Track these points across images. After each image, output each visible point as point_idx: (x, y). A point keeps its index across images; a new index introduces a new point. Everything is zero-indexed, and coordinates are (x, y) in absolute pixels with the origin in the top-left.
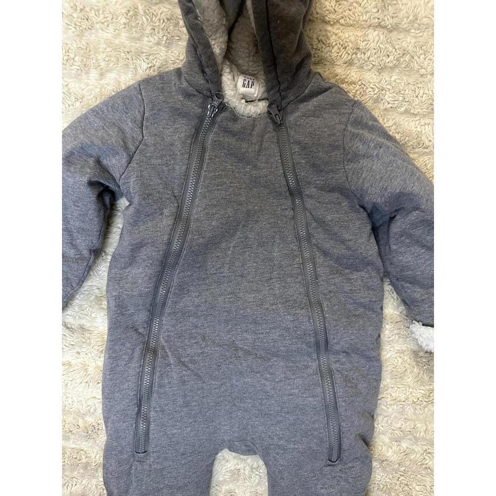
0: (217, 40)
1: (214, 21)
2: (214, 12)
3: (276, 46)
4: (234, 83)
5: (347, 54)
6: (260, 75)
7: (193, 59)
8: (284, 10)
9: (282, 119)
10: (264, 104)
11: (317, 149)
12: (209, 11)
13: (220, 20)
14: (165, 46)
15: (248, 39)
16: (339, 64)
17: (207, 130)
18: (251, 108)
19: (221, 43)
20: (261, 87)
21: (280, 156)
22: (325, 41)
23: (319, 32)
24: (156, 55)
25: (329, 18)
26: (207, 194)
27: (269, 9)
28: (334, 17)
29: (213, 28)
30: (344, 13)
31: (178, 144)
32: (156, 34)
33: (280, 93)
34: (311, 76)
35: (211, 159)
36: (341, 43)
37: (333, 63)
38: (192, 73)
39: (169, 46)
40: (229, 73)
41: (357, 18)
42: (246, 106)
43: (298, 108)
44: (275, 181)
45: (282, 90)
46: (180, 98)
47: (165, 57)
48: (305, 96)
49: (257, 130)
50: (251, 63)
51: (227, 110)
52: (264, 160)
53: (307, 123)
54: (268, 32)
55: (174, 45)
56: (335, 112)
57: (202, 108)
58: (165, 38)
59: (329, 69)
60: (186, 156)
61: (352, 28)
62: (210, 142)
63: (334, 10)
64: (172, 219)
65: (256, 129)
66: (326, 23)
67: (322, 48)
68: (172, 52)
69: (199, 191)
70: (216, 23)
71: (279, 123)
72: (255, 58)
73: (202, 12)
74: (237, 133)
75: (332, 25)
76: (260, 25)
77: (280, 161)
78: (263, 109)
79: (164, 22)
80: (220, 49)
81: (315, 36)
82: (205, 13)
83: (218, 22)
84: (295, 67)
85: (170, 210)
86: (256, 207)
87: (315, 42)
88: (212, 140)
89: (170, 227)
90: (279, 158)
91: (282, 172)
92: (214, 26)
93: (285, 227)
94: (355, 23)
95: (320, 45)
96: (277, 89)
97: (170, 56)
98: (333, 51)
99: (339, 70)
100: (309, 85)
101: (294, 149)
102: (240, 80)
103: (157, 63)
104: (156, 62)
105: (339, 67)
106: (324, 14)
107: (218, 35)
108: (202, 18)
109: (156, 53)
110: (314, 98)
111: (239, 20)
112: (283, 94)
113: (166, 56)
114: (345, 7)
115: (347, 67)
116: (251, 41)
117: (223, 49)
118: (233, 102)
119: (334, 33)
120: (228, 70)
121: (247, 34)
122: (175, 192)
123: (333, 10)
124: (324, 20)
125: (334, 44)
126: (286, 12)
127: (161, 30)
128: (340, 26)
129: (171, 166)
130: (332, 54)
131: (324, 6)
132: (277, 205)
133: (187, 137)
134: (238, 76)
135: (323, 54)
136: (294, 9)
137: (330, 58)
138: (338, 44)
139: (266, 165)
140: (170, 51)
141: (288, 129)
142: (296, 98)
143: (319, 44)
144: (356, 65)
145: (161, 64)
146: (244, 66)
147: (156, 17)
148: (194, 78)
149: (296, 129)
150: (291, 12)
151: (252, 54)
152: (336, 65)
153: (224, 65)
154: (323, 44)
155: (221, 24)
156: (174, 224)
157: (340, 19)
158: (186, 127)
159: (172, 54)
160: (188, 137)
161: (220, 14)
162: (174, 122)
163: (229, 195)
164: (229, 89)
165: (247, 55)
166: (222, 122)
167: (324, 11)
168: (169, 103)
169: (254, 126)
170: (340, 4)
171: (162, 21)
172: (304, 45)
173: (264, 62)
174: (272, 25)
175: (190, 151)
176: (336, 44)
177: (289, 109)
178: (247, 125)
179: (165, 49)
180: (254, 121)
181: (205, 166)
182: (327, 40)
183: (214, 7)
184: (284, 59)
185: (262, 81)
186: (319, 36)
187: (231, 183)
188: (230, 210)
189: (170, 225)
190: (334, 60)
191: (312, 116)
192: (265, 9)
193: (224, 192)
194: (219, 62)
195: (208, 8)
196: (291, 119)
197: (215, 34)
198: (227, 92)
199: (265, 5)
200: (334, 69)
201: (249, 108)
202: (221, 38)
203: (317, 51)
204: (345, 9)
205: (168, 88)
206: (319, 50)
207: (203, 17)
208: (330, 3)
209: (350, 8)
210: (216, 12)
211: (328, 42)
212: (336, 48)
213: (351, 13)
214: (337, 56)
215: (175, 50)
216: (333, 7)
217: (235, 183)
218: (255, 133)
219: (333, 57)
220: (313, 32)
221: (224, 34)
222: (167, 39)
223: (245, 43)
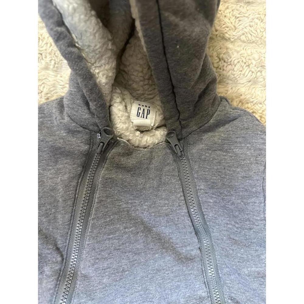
0: (102, 68)
1: (96, 46)
2: (95, 36)
3: (175, 75)
4: (127, 114)
5: (251, 72)
6: (157, 100)
7: (75, 90)
8: (185, 30)
9: (183, 150)
10: (162, 133)
11: (229, 192)
12: (88, 34)
13: (104, 44)
14: (54, 71)
15: (141, 62)
16: (242, 82)
17: (98, 166)
18: (147, 140)
19: (107, 70)
20: (157, 115)
21: (183, 191)
22: (226, 60)
23: (219, 50)
24: (44, 81)
25: (229, 35)
26: (96, 245)
27: (164, 31)
28: (234, 33)
29: (97, 54)
30: (245, 30)
31: (60, 188)
32: (44, 58)
33: (180, 122)
34: (217, 103)
35: (100, 201)
36: (244, 61)
37: (235, 81)
38: (75, 106)
39: (58, 71)
40: (121, 102)
41: (259, 34)
42: (142, 137)
43: (202, 139)
44: (178, 221)
45: (181, 119)
46: (63, 133)
47: (54, 82)
48: (210, 127)
49: (155, 163)
50: (146, 87)
51: (119, 145)
52: (163, 196)
53: (214, 159)
54: (164, 59)
55: (64, 69)
56: (248, 147)
57: (90, 144)
58: (53, 62)
59: (232, 88)
60: (70, 203)
61: (254, 44)
62: (100, 180)
63: (235, 26)
64: (53, 281)
65: (153, 161)
66: (226, 40)
67: (223, 66)
68: (61, 77)
69: (87, 243)
70: (99, 48)
71: (179, 154)
72: (150, 82)
73: (80, 37)
74: (132, 169)
75: (232, 42)
76: (153, 51)
77: (183, 198)
78: (161, 138)
79: (51, 45)
80: (106, 78)
81: (215, 54)
82: (84, 38)
83: (101, 47)
84: (198, 95)
85: (51, 268)
86: (157, 255)
87: (216, 60)
88: (103, 177)
89: (51, 292)
90: (182, 194)
91: (186, 211)
92: (97, 52)
93: (191, 274)
94: (258, 39)
95: (222, 63)
96: (177, 118)
97: (58, 80)
98: (235, 70)
99: (243, 90)
100: (215, 113)
101: (199, 186)
102: (134, 109)
103: (45, 89)
104: (44, 87)
105: (243, 85)
106: (224, 31)
107: (103, 62)
108: (80, 43)
109: (44, 78)
110: (220, 128)
111: (130, 41)
112: (183, 123)
113: (54, 80)
114: (246, 23)
115: (251, 85)
116: (145, 64)
117: (110, 77)
118: (126, 136)
119: (235, 50)
120: (118, 100)
121: (140, 56)
122: (59, 243)
123: (233, 27)
124: (224, 37)
125: (236, 62)
126: (188, 33)
127: (48, 55)
128: (240, 43)
129: (51, 216)
130: (235, 72)
131: (223, 22)
132: (181, 245)
133: (71, 179)
134: (131, 104)
135: (224, 72)
136: (197, 30)
137: (232, 76)
138: (241, 62)
139: (167, 202)
140: (59, 75)
141: (191, 162)
142: (199, 128)
143: (220, 62)
144: (261, 83)
145: (49, 89)
146: (138, 90)
147: (43, 41)
148: (77, 111)
149: (200, 164)
150: (194, 34)
151: (147, 77)
152: (239, 83)
153: (114, 94)
154: (225, 62)
155: (107, 49)
156: (57, 285)
157: (241, 36)
158: (70, 167)
159: (61, 79)
160: (73, 178)
161: (103, 37)
162: (56, 162)
163: (123, 244)
164: (120, 122)
165: (142, 78)
166: (113, 158)
167: (224, 28)
168: (49, 142)
169: (151, 159)
170: (240, 21)
171: (49, 45)
172: (208, 69)
173: (161, 92)
174: (169, 50)
175: (75, 195)
176: (238, 62)
177: (191, 139)
178: (143, 159)
179: (53, 74)
180: (151, 152)
181: (93, 212)
182: (229, 58)
183: (94, 30)
184: (185, 88)
185: (158, 107)
186: (220, 54)
187: (125, 228)
188: (124, 261)
189: (50, 289)
190: (236, 79)
191: (219, 150)
192: (159, 31)
193: (117, 241)
194: (107, 92)
195: (86, 31)
196: (194, 151)
197: (100, 61)
198: (118, 126)
199: (158, 26)
200: (237, 88)
201: (145, 139)
202: (107, 65)
203: (218, 70)
204: (246, 26)
205: (49, 122)
206: (220, 69)
207: (82, 42)
208: (229, 19)
209: (251, 24)
210: (97, 35)
211: (229, 60)
212: (238, 66)
213: (252, 29)
214: (240, 74)
215: (64, 74)
216: (233, 24)
217: (131, 227)
218: (152, 166)
219: (236, 76)
220: (213, 50)
221: (111, 60)
222: (55, 63)
223: (139, 65)
